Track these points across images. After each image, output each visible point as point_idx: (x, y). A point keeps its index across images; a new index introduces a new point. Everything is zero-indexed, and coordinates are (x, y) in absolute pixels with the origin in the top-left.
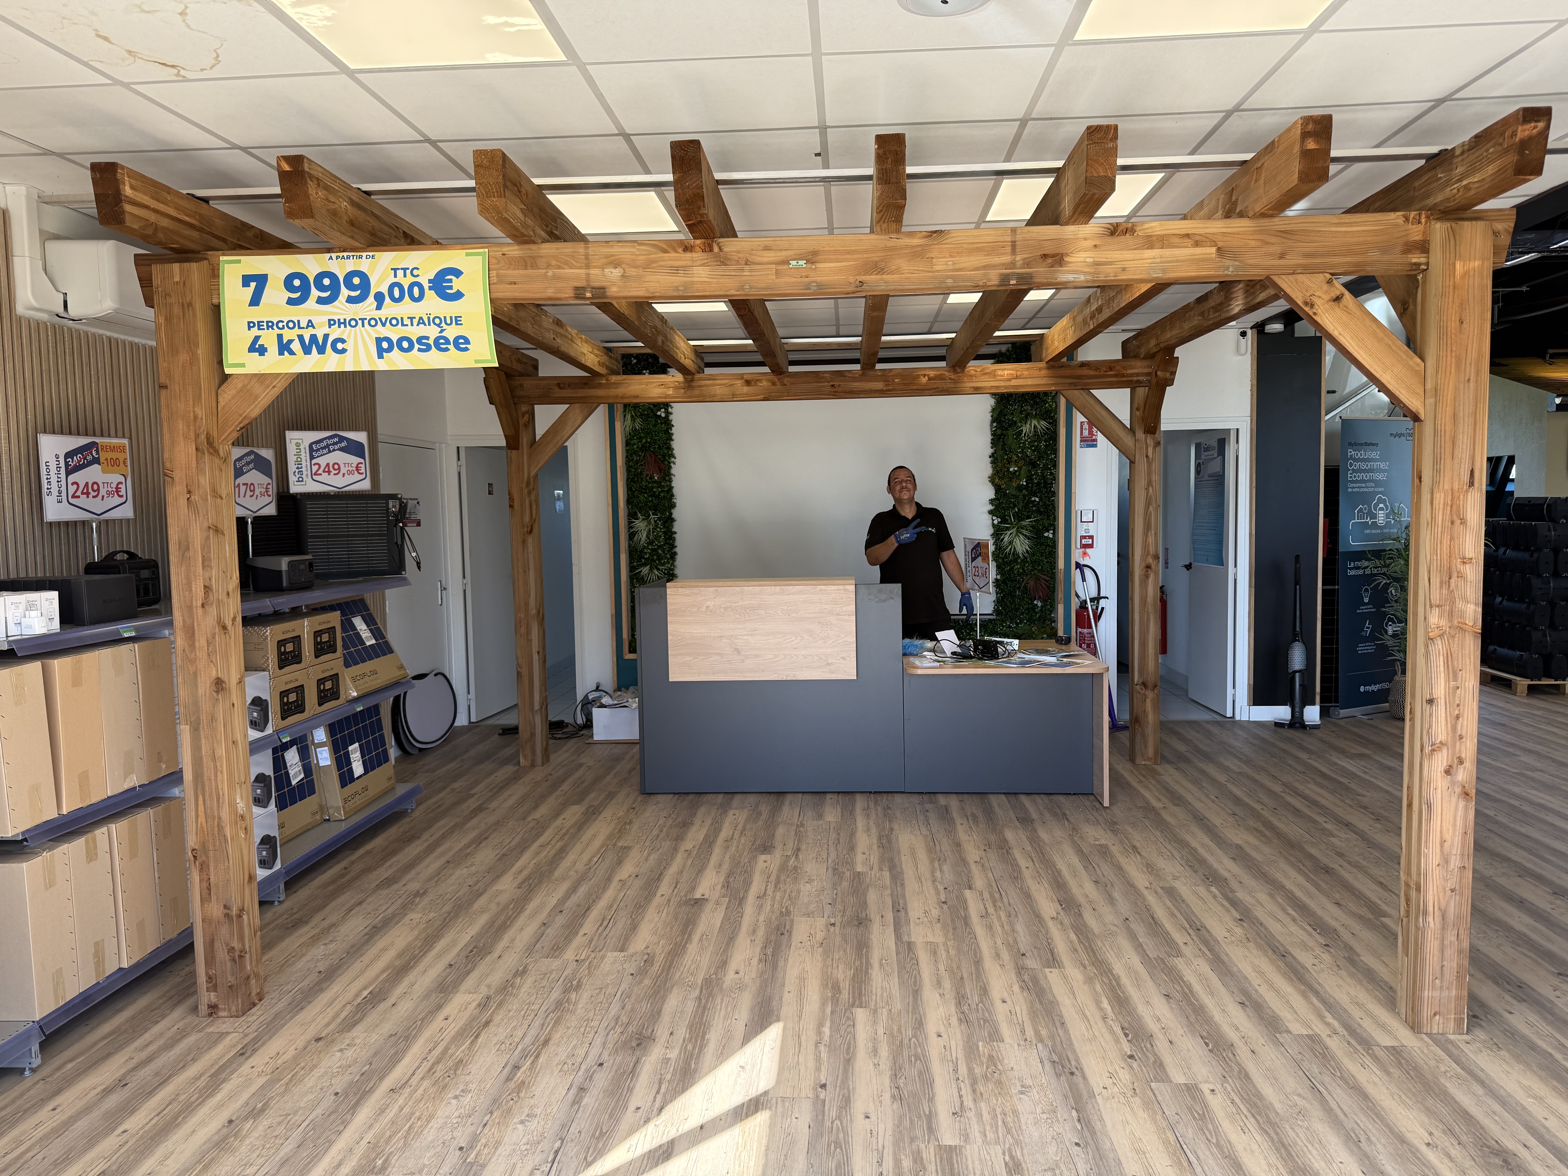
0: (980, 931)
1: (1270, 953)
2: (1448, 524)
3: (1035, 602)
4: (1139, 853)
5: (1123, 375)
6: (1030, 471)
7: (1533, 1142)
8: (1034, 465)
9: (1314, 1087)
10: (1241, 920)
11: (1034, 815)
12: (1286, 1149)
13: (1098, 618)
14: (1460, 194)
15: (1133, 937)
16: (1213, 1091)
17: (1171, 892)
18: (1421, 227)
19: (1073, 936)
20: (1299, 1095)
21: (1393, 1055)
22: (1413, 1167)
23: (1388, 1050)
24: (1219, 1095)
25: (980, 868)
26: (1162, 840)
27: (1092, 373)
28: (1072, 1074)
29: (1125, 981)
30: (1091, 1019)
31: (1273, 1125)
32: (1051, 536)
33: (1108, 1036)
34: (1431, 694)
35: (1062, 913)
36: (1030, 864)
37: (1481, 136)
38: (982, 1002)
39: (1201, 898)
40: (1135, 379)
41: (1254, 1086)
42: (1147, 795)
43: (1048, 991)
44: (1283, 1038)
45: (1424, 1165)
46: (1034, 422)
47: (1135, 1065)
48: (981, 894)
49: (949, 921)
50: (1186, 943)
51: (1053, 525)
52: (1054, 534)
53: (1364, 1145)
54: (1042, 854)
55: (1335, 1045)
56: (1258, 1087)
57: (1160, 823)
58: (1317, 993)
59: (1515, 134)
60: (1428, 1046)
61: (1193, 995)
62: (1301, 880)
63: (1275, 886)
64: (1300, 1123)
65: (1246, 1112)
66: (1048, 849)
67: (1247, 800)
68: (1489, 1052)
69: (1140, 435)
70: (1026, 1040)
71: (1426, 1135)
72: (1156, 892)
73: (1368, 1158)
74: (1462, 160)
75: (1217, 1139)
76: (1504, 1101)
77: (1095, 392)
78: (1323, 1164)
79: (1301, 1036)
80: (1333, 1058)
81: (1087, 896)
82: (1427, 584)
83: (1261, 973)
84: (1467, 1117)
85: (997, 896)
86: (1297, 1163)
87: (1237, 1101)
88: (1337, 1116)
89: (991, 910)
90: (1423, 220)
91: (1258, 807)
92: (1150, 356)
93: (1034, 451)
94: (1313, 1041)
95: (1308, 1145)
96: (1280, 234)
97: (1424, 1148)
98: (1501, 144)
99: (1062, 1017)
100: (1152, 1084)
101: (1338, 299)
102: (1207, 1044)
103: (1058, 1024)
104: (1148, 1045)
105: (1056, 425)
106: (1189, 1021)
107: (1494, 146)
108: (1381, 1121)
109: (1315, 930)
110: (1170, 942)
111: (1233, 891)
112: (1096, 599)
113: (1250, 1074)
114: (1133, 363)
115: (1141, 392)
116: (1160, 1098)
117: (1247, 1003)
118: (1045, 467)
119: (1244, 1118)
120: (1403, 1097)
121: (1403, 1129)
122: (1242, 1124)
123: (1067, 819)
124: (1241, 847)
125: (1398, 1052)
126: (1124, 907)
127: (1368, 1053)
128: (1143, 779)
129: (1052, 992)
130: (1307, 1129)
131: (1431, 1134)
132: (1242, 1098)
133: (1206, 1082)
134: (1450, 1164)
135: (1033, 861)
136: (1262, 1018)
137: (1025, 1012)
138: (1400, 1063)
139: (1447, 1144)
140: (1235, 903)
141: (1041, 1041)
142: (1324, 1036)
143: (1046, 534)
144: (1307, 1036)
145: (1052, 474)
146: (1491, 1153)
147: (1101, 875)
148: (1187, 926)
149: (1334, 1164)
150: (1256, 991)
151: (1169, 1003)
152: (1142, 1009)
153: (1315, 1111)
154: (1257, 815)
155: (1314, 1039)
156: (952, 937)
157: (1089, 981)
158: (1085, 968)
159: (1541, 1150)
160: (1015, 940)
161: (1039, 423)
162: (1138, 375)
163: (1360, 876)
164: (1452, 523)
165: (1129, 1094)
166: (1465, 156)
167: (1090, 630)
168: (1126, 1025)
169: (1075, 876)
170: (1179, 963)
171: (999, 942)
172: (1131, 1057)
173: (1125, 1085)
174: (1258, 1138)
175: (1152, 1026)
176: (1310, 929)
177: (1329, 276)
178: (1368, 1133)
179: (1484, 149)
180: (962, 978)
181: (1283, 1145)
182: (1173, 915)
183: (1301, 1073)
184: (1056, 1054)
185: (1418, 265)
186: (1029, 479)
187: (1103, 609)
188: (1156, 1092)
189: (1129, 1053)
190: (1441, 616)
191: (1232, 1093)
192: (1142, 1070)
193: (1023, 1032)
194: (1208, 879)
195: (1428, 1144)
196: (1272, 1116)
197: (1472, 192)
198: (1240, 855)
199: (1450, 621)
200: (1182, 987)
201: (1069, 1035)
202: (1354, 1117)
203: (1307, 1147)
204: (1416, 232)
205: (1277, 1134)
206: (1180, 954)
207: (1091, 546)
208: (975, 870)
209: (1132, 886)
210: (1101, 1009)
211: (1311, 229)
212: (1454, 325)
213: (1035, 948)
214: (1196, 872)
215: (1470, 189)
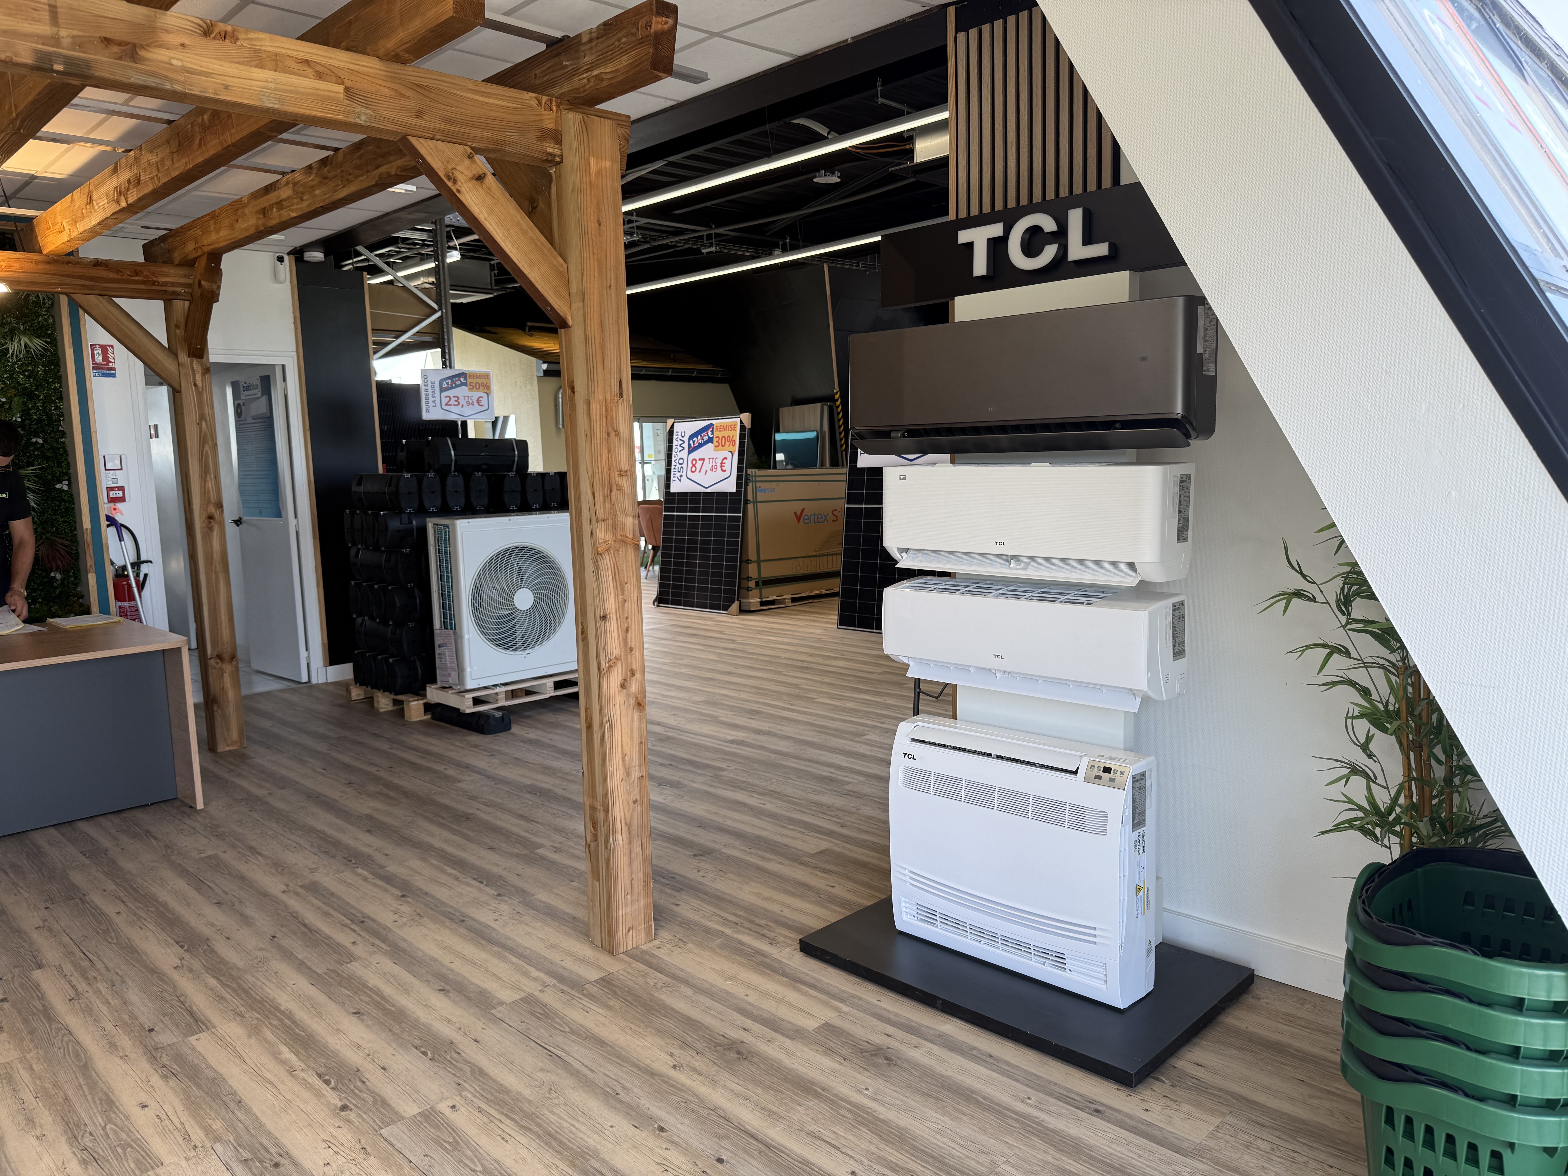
0: (73, 1020)
1: (448, 922)
2: (605, 435)
3: (52, 574)
4: (259, 854)
5: (154, 283)
6: (24, 404)
7: (749, 1023)
8: (30, 396)
9: (551, 1054)
10: (403, 896)
11: (106, 843)
12: (556, 1139)
13: (141, 586)
14: (591, 84)
15: (288, 956)
16: (453, 1107)
17: (314, 888)
18: (553, 115)
19: (212, 982)
20: (542, 1070)
21: (605, 987)
22: (673, 1097)
23: (598, 983)
24: (463, 1109)
25: (47, 934)
26: (282, 832)
27: (112, 275)
28: (277, 1165)
29: (301, 1015)
30: (274, 1080)
31: (530, 1116)
32: (65, 488)
33: (305, 1094)
34: (604, 610)
35: (187, 956)
36: (121, 907)
37: (611, 24)
38: (110, 1121)
39: (350, 885)
40: (171, 289)
41: (494, 1081)
42: (244, 783)
43: (203, 1066)
44: (499, 1012)
45: (681, 1090)
46: (25, 340)
47: (352, 1116)
48: (60, 969)
49: (20, 1025)
50: (354, 943)
51: (67, 474)
52: (69, 485)
53: (623, 1096)
54: (134, 889)
55: (551, 998)
56: (499, 1079)
57: (272, 813)
58: (511, 950)
59: (649, 25)
60: (630, 964)
61: (387, 1001)
62: (446, 834)
63: (424, 849)
64: (556, 1101)
65: (498, 1116)
66: (140, 880)
67: (357, 764)
68: (679, 950)
69: (184, 358)
70: (195, 1147)
71: (669, 1058)
72: (297, 894)
73: (632, 1108)
74: (591, 48)
75: (481, 1164)
76: (709, 992)
77: (117, 300)
78: (596, 1137)
79: (515, 1002)
80: (556, 1014)
81: (213, 925)
82: (591, 498)
83: (448, 949)
84: (691, 1023)
85: (85, 964)
86: (572, 1149)
87: (484, 1106)
88: (585, 1076)
89: (82, 986)
90: (554, 108)
91: (373, 769)
92: (189, 263)
93: (29, 377)
94: (529, 1003)
95: (573, 1122)
96: (415, 87)
97: (673, 1073)
98: (634, 35)
99: (235, 1093)
100: (383, 1131)
101: (480, 178)
102: (425, 1053)
103: (232, 1105)
104: (359, 1084)
105: (56, 346)
106: (394, 1034)
107: (626, 36)
108: (627, 1062)
109: (481, 882)
110: (334, 947)
111: (382, 867)
112: (137, 565)
113: (485, 1069)
114: (166, 270)
115: (181, 306)
116: (398, 1145)
117: (448, 988)
118: (47, 400)
119: (500, 1125)
120: (633, 1026)
121: (648, 1062)
122: (500, 1133)
123: (154, 837)
124: (372, 817)
125: (608, 982)
126: (264, 922)
127: (583, 995)
128: (233, 767)
129: (209, 1066)
130: (566, 1104)
131: (672, 1055)
132: (488, 1101)
133: (442, 1099)
134: (700, 1078)
135: (124, 902)
136: (469, 999)
137: (180, 1108)
138: (615, 992)
139: (688, 1059)
140: (389, 880)
141: (218, 1139)
142: (536, 993)
143: (58, 486)
144: (521, 999)
145: (57, 408)
146: (725, 1049)
147: (222, 894)
148: (349, 922)
149: (606, 1132)
150: (452, 970)
151: (362, 1021)
152: (335, 1043)
153: (566, 1082)
154: (377, 779)
155: (528, 1000)
156: (31, 1046)
157: (254, 1031)
158: (243, 1016)
159: (756, 1027)
160: (133, 1016)
161: (31, 341)
162: (173, 284)
163: (499, 814)
164: (608, 434)
165: (360, 1157)
166: (594, 43)
167: (133, 603)
168: (322, 1070)
169: (189, 905)
170: (355, 968)
171: (109, 1026)
172: (344, 1108)
173: (350, 1149)
174: (523, 1140)
175: (354, 1058)
176: (476, 883)
177: (469, 150)
178: (621, 1081)
179: (615, 38)
180: (66, 1099)
181: (550, 1135)
182: (327, 914)
183: (533, 1044)
184: (244, 1148)
185: (553, 155)
186: (25, 413)
187: (146, 576)
188: (391, 1139)
189: (339, 1104)
190: (606, 531)
191: (476, 1100)
192: (364, 1120)
193: (187, 1137)
194: (350, 861)
195: (674, 1067)
196: (526, 1106)
197: (605, 83)
198: (373, 826)
199: (614, 534)
200: (370, 997)
201: (254, 1114)
202: (602, 1069)
203: (574, 1126)
204: (549, 120)
205: (539, 1125)
206: (352, 958)
207: (122, 499)
208: (40, 939)
209: (266, 895)
210: (283, 1062)
211: (447, 89)
212: (593, 225)
213: (165, 1015)
214: (333, 857)
215: (602, 80)
